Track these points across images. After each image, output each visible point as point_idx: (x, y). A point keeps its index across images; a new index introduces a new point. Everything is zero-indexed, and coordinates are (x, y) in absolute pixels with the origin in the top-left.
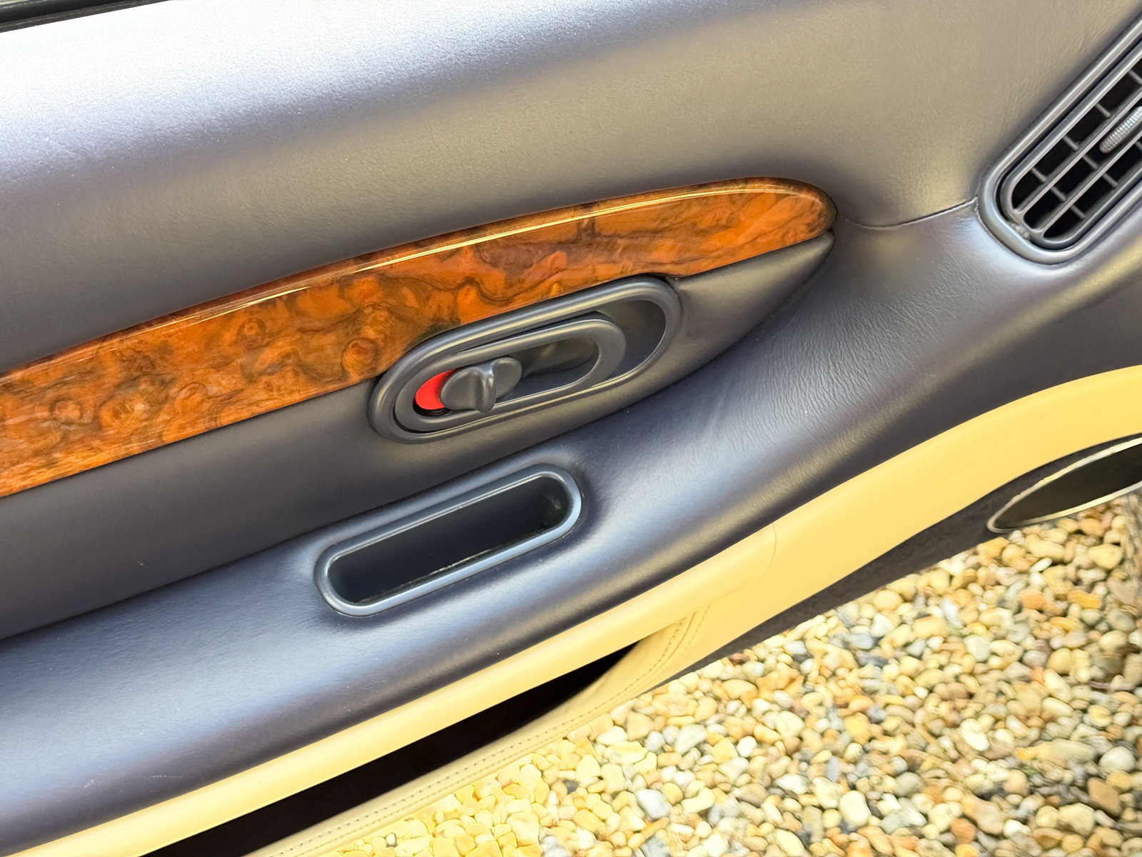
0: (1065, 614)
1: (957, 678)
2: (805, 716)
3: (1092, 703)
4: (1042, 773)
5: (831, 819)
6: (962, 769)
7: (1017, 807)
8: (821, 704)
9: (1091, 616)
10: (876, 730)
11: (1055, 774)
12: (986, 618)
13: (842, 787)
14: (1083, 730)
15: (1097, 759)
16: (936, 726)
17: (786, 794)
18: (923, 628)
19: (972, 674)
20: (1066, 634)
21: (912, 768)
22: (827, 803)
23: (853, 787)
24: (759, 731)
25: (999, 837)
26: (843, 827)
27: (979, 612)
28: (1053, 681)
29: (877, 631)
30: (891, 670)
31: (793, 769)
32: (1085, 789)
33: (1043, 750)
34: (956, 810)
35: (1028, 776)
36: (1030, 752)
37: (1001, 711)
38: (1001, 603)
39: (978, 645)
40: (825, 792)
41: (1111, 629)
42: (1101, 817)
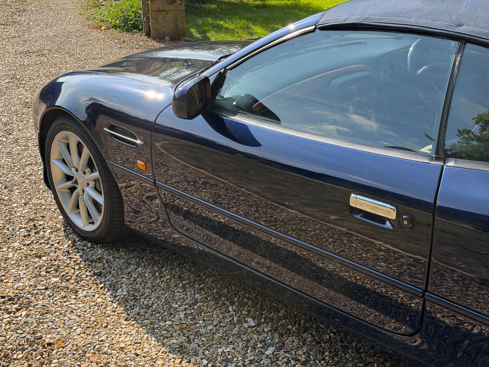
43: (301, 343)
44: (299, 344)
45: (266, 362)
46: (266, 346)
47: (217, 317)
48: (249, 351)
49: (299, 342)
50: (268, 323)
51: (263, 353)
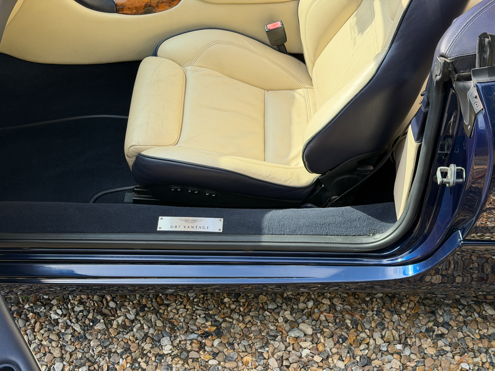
43: (188, 307)
44: (188, 309)
45: (178, 366)
46: (156, 342)
47: (51, 343)
48: (143, 365)
49: (185, 306)
50: (123, 305)
51: (162, 356)
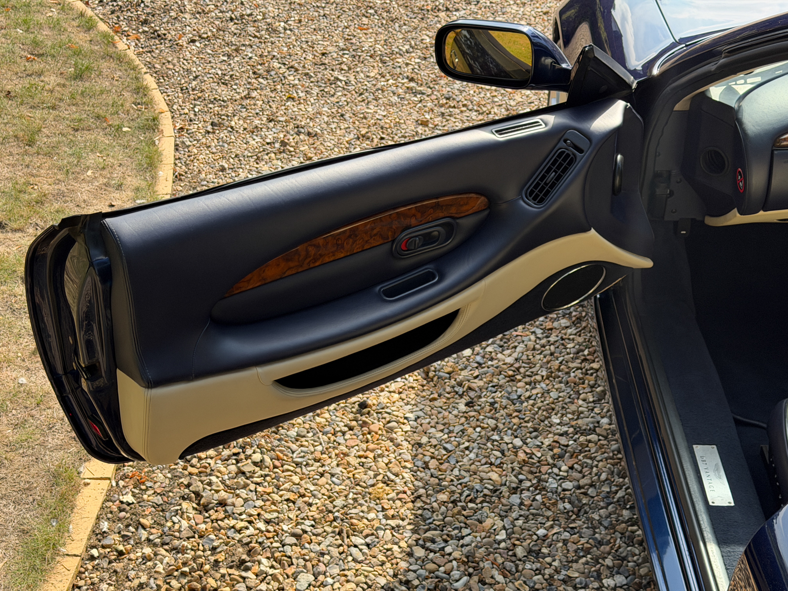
0: (583, 383)
1: (548, 405)
2: (497, 419)
3: (595, 407)
4: (580, 427)
5: (510, 446)
6: (553, 429)
7: (572, 437)
8: (502, 416)
9: (592, 383)
10: (522, 421)
11: (584, 428)
12: (556, 387)
13: (513, 437)
14: (592, 415)
15: (598, 422)
16: (542, 418)
17: (494, 441)
18: (534, 392)
19: (553, 403)
20: (584, 390)
21: (536, 430)
22: (508, 441)
23: (516, 437)
24: (482, 425)
25: (567, 446)
26: (514, 447)
27: (554, 385)
28: (580, 402)
29: (519, 393)
30: (525, 404)
31: (495, 433)
32: (594, 431)
33: (580, 422)
34: (552, 440)
35: (575, 429)
36: (575, 422)
37: (564, 412)
38: (561, 382)
39: (554, 394)
40: (507, 439)
41: (599, 386)
42: (601, 438)
46: (616, 570)
47: (596, 475)
48: (583, 560)
51: (599, 578)
